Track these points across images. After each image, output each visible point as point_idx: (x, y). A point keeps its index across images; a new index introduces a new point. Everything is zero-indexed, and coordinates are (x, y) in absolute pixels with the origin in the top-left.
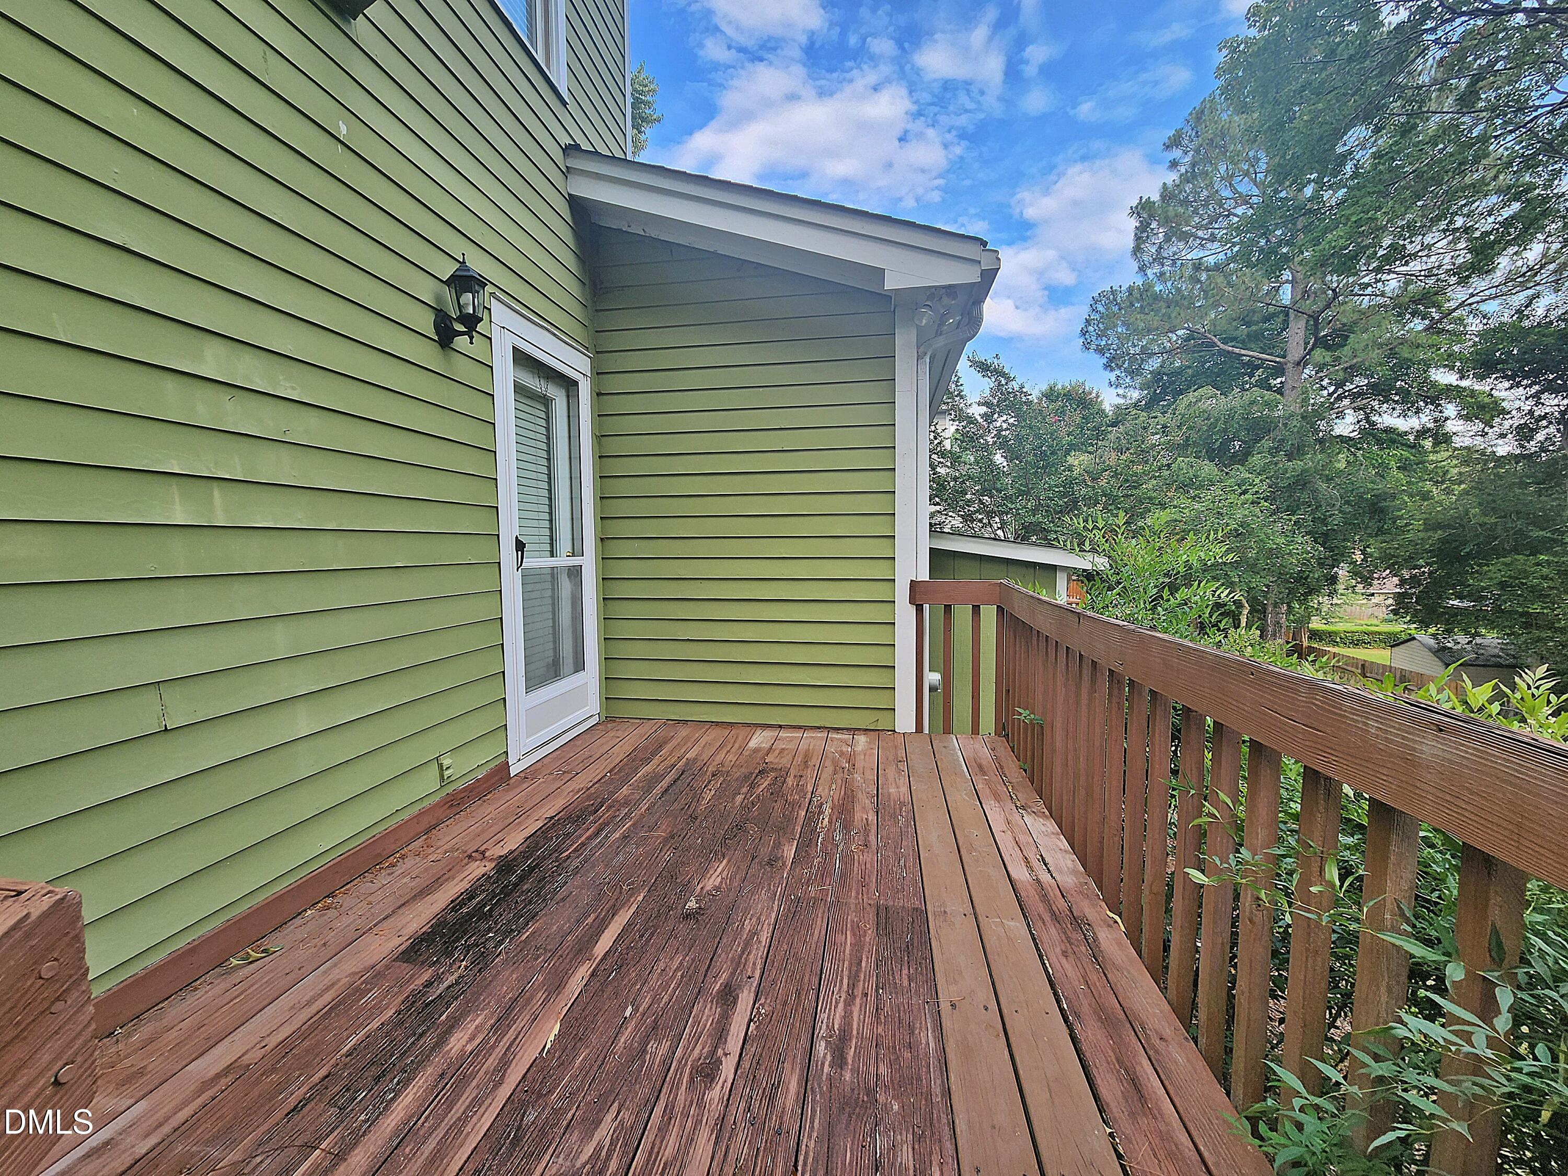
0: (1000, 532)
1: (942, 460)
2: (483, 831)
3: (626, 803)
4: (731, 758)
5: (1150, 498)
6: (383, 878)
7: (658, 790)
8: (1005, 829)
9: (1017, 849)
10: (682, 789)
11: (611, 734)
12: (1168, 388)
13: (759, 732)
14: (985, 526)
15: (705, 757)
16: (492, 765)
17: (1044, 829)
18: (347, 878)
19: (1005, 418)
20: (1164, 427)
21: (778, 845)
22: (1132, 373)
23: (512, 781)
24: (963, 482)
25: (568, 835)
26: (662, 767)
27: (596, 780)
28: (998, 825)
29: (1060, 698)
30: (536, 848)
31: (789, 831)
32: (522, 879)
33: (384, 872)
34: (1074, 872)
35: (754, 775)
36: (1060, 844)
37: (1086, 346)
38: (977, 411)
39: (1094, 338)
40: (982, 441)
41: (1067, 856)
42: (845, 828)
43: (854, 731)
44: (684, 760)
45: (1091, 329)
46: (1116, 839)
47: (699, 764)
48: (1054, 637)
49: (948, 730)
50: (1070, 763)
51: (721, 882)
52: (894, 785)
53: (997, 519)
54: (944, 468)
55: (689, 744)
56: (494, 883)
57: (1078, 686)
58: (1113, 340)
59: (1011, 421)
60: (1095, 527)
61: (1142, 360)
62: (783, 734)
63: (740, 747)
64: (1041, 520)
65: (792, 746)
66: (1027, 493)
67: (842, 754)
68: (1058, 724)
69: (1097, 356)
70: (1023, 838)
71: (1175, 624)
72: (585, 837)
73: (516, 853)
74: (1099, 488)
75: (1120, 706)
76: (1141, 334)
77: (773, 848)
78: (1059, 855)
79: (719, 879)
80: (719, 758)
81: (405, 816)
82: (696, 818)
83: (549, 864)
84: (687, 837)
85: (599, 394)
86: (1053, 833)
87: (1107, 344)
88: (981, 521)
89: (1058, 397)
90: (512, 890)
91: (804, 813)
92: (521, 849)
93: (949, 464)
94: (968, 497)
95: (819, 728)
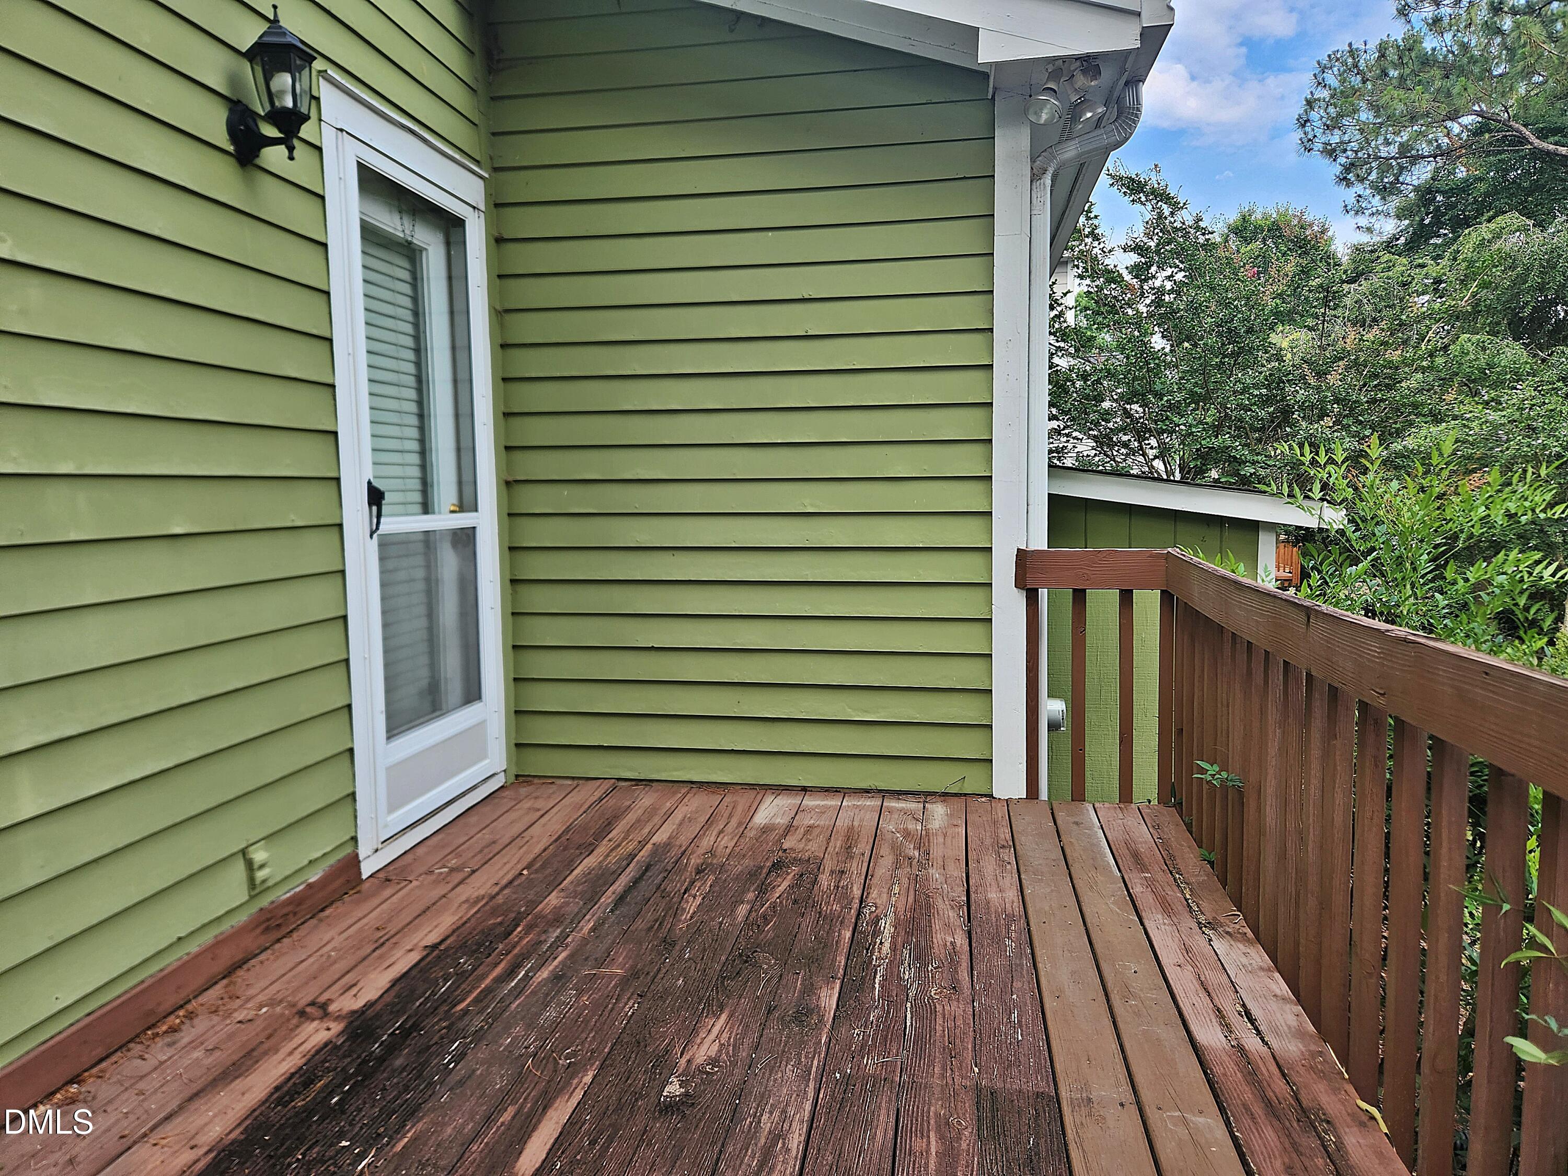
0: (1158, 464)
1: (1062, 344)
2: (322, 970)
3: (557, 918)
4: (727, 842)
5: (1415, 406)
6: (159, 1052)
7: (608, 898)
8: (1181, 961)
9: (1203, 994)
10: (647, 895)
11: (527, 804)
12: (1445, 214)
13: (769, 799)
14: (1133, 452)
15: (683, 840)
16: (332, 860)
17: (1244, 960)
18: (100, 1052)
19: (1169, 271)
20: (1438, 281)
21: (810, 989)
22: (1384, 191)
23: (366, 886)
24: (1098, 381)
25: (462, 976)
26: (613, 858)
27: (504, 882)
28: (1169, 956)
29: (1273, 749)
30: (412, 995)
31: (827, 964)
32: (391, 1049)
33: (160, 1042)
34: (1300, 1034)
35: (765, 871)
36: (1274, 987)
37: (1307, 145)
38: (1122, 262)
39: (1319, 132)
40: (1130, 312)
41: (1288, 1007)
42: (918, 958)
43: (927, 796)
44: (649, 846)
45: (1314, 115)
46: (1373, 980)
47: (674, 852)
48: (1261, 642)
49: (1078, 795)
50: (1291, 852)
51: (720, 1051)
52: (994, 888)
53: (1153, 442)
54: (1065, 359)
55: (656, 820)
56: (345, 1057)
57: (1306, 724)
58: (1353, 134)
59: (1180, 276)
60: (1331, 461)
61: (1402, 169)
62: (810, 802)
63: (740, 824)
64: (1228, 443)
65: (824, 821)
66: (1206, 398)
67: (907, 834)
68: (1271, 787)
69: (1327, 161)
70: (1214, 978)
71: (1465, 620)
72: (491, 977)
73: (378, 1007)
74: (1328, 388)
75: (1377, 762)
76: (1396, 122)
77: (803, 993)
78: (1273, 1005)
79: (716, 1047)
80: (706, 842)
81: (193, 947)
82: (673, 944)
83: (436, 1025)
84: (661, 975)
85: (498, 241)
86: (1262, 969)
87: (1342, 142)
88: (1126, 445)
89: (1255, 233)
90: (375, 1070)
91: (848, 934)
92: (388, 999)
93: (1072, 350)
94: (1106, 405)
95: (867, 791)
